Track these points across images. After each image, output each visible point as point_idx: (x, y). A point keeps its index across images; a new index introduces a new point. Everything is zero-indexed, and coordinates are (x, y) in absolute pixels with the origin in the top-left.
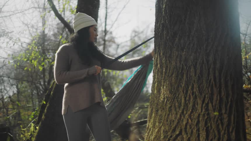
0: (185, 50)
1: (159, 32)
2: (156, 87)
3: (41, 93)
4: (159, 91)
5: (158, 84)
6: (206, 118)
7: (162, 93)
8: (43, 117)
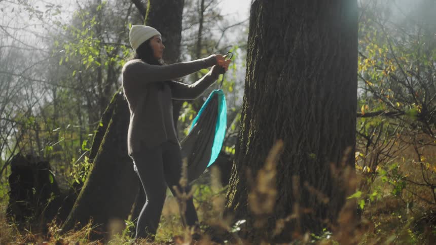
0: (281, 75)
1: (252, 49)
2: (244, 120)
3: (94, 104)
4: (248, 125)
5: (247, 116)
6: (301, 160)
7: (251, 127)
8: (100, 148)
